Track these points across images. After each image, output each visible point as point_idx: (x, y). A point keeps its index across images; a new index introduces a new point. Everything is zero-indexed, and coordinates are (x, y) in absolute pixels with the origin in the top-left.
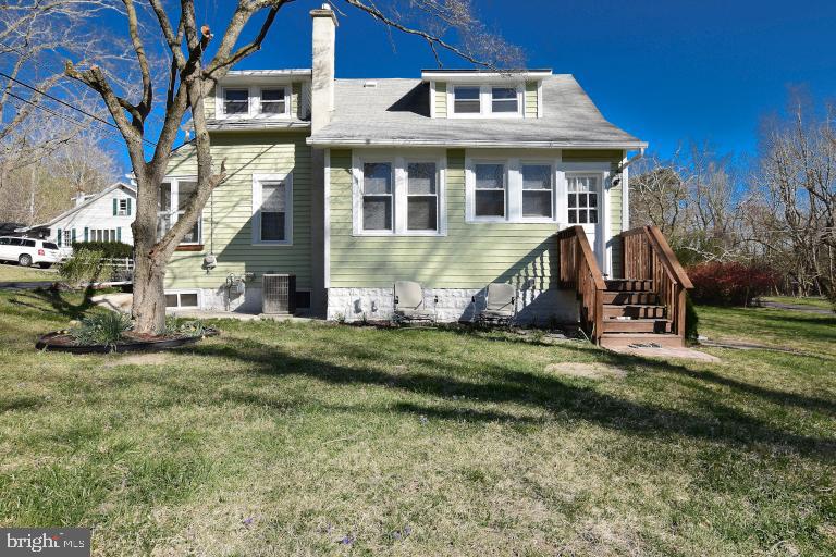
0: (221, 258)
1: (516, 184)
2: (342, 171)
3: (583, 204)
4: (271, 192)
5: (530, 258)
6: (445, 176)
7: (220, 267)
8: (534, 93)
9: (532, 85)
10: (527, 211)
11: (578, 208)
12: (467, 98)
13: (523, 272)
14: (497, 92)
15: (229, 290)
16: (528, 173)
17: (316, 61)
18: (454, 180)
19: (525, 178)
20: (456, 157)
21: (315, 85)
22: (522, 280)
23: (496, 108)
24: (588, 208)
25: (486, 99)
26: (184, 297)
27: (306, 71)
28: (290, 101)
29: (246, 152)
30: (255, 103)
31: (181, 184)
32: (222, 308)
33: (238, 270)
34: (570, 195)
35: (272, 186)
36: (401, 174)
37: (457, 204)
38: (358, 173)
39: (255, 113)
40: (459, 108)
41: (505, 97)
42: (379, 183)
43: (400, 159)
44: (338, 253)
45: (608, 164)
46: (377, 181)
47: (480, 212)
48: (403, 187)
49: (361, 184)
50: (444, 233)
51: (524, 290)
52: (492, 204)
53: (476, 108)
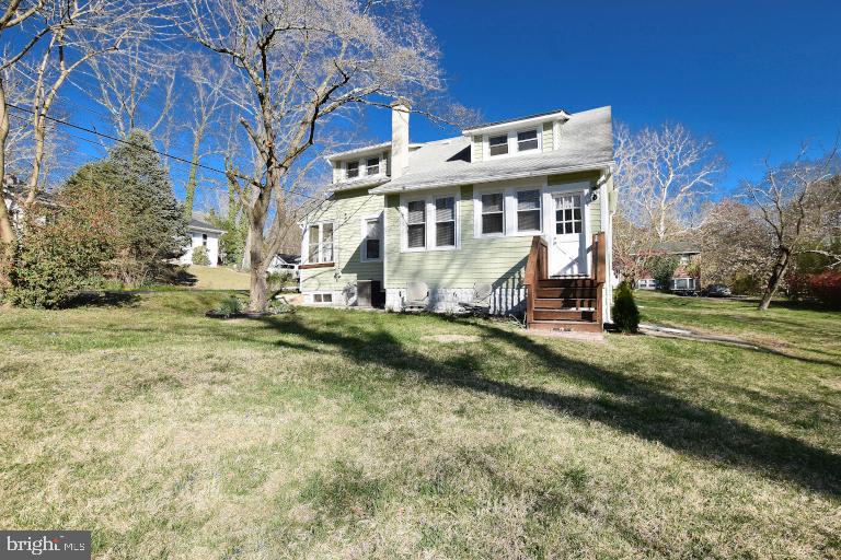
0: (344, 271)
1: (512, 207)
2: (393, 209)
3: (568, 217)
4: (373, 226)
5: (517, 268)
6: (460, 206)
7: (344, 276)
8: (550, 131)
9: (548, 126)
10: (521, 227)
11: (564, 222)
12: (499, 143)
13: (517, 275)
14: (521, 136)
15: (348, 292)
16: (522, 197)
17: (394, 136)
18: (466, 208)
19: (519, 202)
20: (467, 191)
21: (393, 152)
22: (517, 281)
23: (522, 147)
24: (573, 221)
25: (513, 143)
26: (325, 296)
27: (388, 144)
28: (382, 164)
29: (357, 201)
30: (363, 169)
31: (324, 226)
32: (344, 303)
33: (353, 278)
34: (557, 212)
35: (372, 223)
36: (431, 208)
37: (468, 226)
38: (404, 210)
39: (363, 176)
40: (494, 153)
41: (528, 138)
42: (418, 214)
43: (430, 197)
44: (392, 265)
45: (588, 183)
46: (417, 213)
47: (486, 230)
48: (432, 216)
49: (406, 217)
50: (460, 248)
51: (519, 289)
52: (494, 223)
53: (505, 150)
